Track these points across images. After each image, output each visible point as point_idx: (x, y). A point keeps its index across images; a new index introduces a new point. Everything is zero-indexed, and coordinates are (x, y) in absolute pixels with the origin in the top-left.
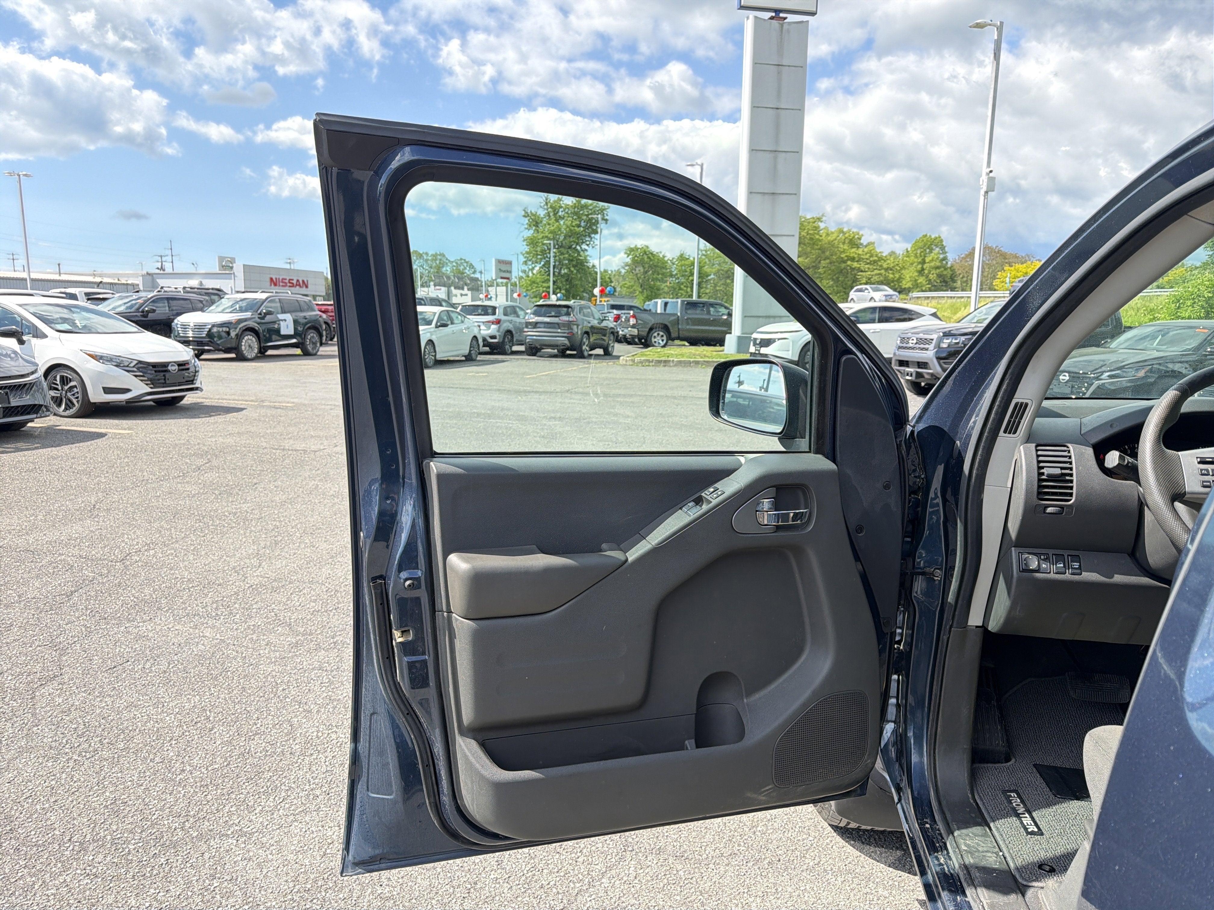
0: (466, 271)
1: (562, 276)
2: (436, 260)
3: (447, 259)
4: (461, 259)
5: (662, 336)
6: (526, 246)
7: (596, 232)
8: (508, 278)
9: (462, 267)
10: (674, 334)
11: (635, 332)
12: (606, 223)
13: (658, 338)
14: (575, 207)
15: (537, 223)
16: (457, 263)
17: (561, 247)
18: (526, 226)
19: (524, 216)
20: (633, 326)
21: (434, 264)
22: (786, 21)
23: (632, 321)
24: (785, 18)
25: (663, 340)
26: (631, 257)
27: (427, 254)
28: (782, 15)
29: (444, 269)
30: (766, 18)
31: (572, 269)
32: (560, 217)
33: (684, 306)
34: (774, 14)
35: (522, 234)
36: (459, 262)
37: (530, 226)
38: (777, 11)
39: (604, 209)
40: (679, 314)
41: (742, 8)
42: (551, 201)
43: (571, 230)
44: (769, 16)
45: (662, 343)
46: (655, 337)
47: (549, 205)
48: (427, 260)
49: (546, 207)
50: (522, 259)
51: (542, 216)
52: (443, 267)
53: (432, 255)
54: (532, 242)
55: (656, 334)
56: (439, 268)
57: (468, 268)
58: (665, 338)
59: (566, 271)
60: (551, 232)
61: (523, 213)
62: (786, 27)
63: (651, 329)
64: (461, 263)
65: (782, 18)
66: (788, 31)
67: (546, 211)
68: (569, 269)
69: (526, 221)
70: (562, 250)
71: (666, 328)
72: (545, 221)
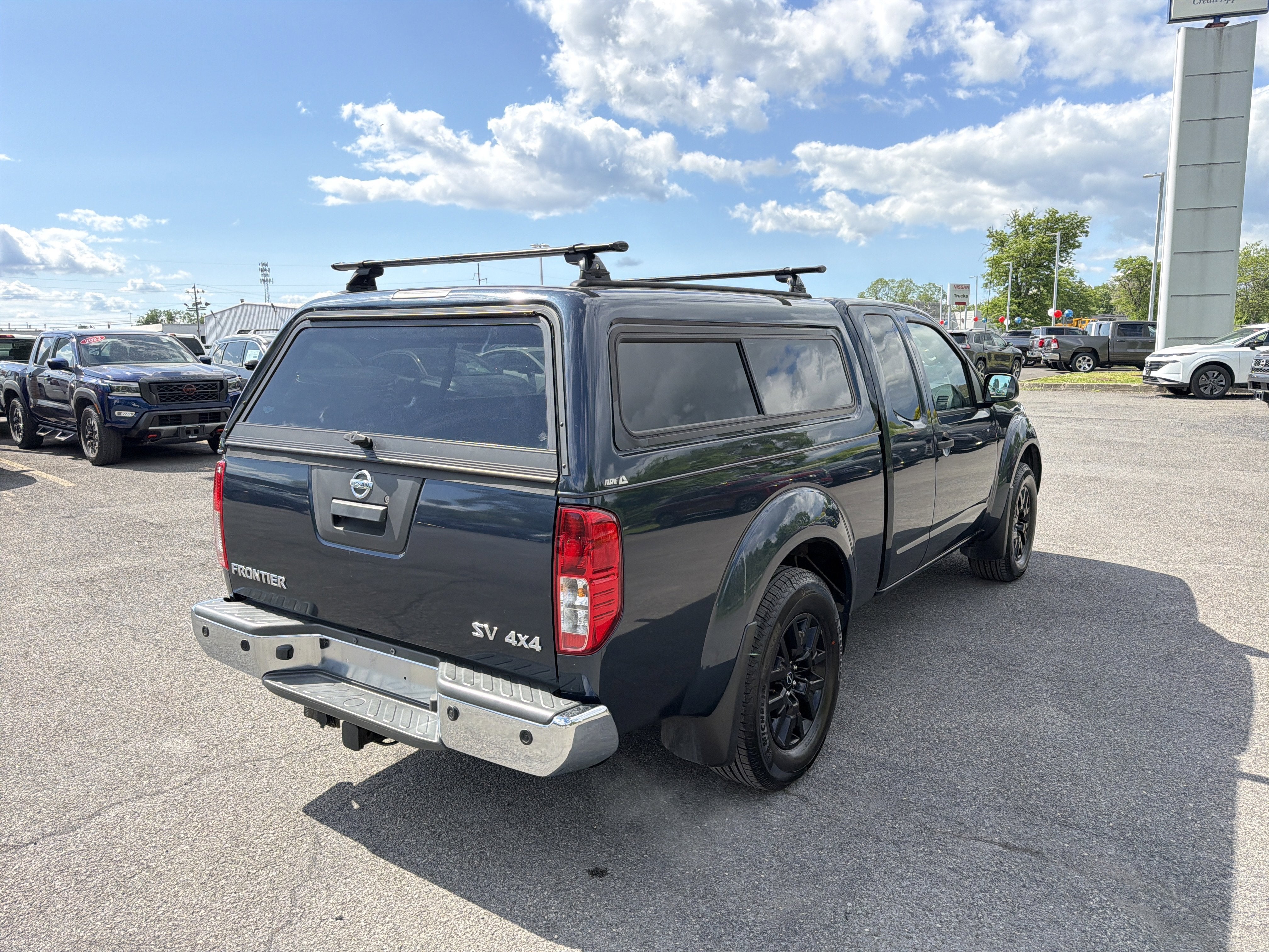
0: (935, 296)
1: (1031, 297)
2: (902, 287)
3: (914, 285)
4: (930, 284)
5: (1089, 360)
6: (987, 268)
7: (1074, 246)
8: (964, 303)
9: (930, 292)
10: (1102, 359)
11: (1056, 357)
12: (1087, 236)
13: (1084, 363)
14: (1048, 222)
15: (1002, 242)
16: (924, 288)
17: (1029, 265)
18: (990, 247)
19: (988, 236)
20: (1054, 351)
21: (900, 292)
22: (1228, 25)
23: (1054, 346)
24: (1227, 23)
25: (1089, 365)
26: (1122, 270)
27: (893, 281)
28: (1222, 20)
29: (911, 295)
30: (1203, 27)
31: (1042, 289)
32: (1029, 233)
33: (1117, 328)
34: (1211, 21)
35: (985, 255)
36: (927, 287)
37: (994, 246)
38: (1216, 17)
39: (1084, 221)
40: (1110, 337)
41: (1171, 21)
42: (1020, 218)
43: (1040, 247)
44: (1206, 24)
45: (1088, 368)
46: (1080, 362)
47: (1017, 222)
48: (892, 288)
49: (1014, 224)
50: (982, 281)
51: (1008, 234)
52: (909, 294)
53: (900, 282)
54: (995, 263)
55: (1081, 359)
56: (905, 295)
57: (936, 293)
58: (1091, 363)
59: (1035, 291)
60: (1017, 251)
61: (988, 233)
62: (1225, 32)
63: (1075, 354)
64: (930, 288)
65: (1222, 23)
66: (1229, 36)
67: (1014, 229)
68: (1039, 288)
69: (991, 241)
70: (1030, 269)
71: (1093, 353)
72: (1012, 239)
